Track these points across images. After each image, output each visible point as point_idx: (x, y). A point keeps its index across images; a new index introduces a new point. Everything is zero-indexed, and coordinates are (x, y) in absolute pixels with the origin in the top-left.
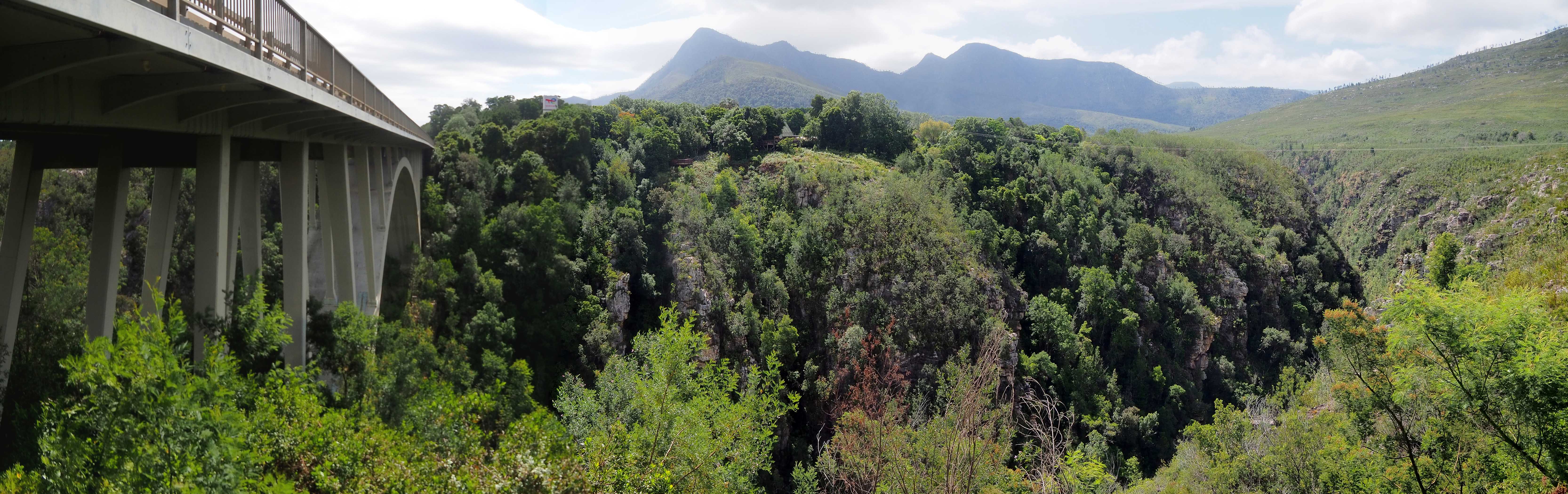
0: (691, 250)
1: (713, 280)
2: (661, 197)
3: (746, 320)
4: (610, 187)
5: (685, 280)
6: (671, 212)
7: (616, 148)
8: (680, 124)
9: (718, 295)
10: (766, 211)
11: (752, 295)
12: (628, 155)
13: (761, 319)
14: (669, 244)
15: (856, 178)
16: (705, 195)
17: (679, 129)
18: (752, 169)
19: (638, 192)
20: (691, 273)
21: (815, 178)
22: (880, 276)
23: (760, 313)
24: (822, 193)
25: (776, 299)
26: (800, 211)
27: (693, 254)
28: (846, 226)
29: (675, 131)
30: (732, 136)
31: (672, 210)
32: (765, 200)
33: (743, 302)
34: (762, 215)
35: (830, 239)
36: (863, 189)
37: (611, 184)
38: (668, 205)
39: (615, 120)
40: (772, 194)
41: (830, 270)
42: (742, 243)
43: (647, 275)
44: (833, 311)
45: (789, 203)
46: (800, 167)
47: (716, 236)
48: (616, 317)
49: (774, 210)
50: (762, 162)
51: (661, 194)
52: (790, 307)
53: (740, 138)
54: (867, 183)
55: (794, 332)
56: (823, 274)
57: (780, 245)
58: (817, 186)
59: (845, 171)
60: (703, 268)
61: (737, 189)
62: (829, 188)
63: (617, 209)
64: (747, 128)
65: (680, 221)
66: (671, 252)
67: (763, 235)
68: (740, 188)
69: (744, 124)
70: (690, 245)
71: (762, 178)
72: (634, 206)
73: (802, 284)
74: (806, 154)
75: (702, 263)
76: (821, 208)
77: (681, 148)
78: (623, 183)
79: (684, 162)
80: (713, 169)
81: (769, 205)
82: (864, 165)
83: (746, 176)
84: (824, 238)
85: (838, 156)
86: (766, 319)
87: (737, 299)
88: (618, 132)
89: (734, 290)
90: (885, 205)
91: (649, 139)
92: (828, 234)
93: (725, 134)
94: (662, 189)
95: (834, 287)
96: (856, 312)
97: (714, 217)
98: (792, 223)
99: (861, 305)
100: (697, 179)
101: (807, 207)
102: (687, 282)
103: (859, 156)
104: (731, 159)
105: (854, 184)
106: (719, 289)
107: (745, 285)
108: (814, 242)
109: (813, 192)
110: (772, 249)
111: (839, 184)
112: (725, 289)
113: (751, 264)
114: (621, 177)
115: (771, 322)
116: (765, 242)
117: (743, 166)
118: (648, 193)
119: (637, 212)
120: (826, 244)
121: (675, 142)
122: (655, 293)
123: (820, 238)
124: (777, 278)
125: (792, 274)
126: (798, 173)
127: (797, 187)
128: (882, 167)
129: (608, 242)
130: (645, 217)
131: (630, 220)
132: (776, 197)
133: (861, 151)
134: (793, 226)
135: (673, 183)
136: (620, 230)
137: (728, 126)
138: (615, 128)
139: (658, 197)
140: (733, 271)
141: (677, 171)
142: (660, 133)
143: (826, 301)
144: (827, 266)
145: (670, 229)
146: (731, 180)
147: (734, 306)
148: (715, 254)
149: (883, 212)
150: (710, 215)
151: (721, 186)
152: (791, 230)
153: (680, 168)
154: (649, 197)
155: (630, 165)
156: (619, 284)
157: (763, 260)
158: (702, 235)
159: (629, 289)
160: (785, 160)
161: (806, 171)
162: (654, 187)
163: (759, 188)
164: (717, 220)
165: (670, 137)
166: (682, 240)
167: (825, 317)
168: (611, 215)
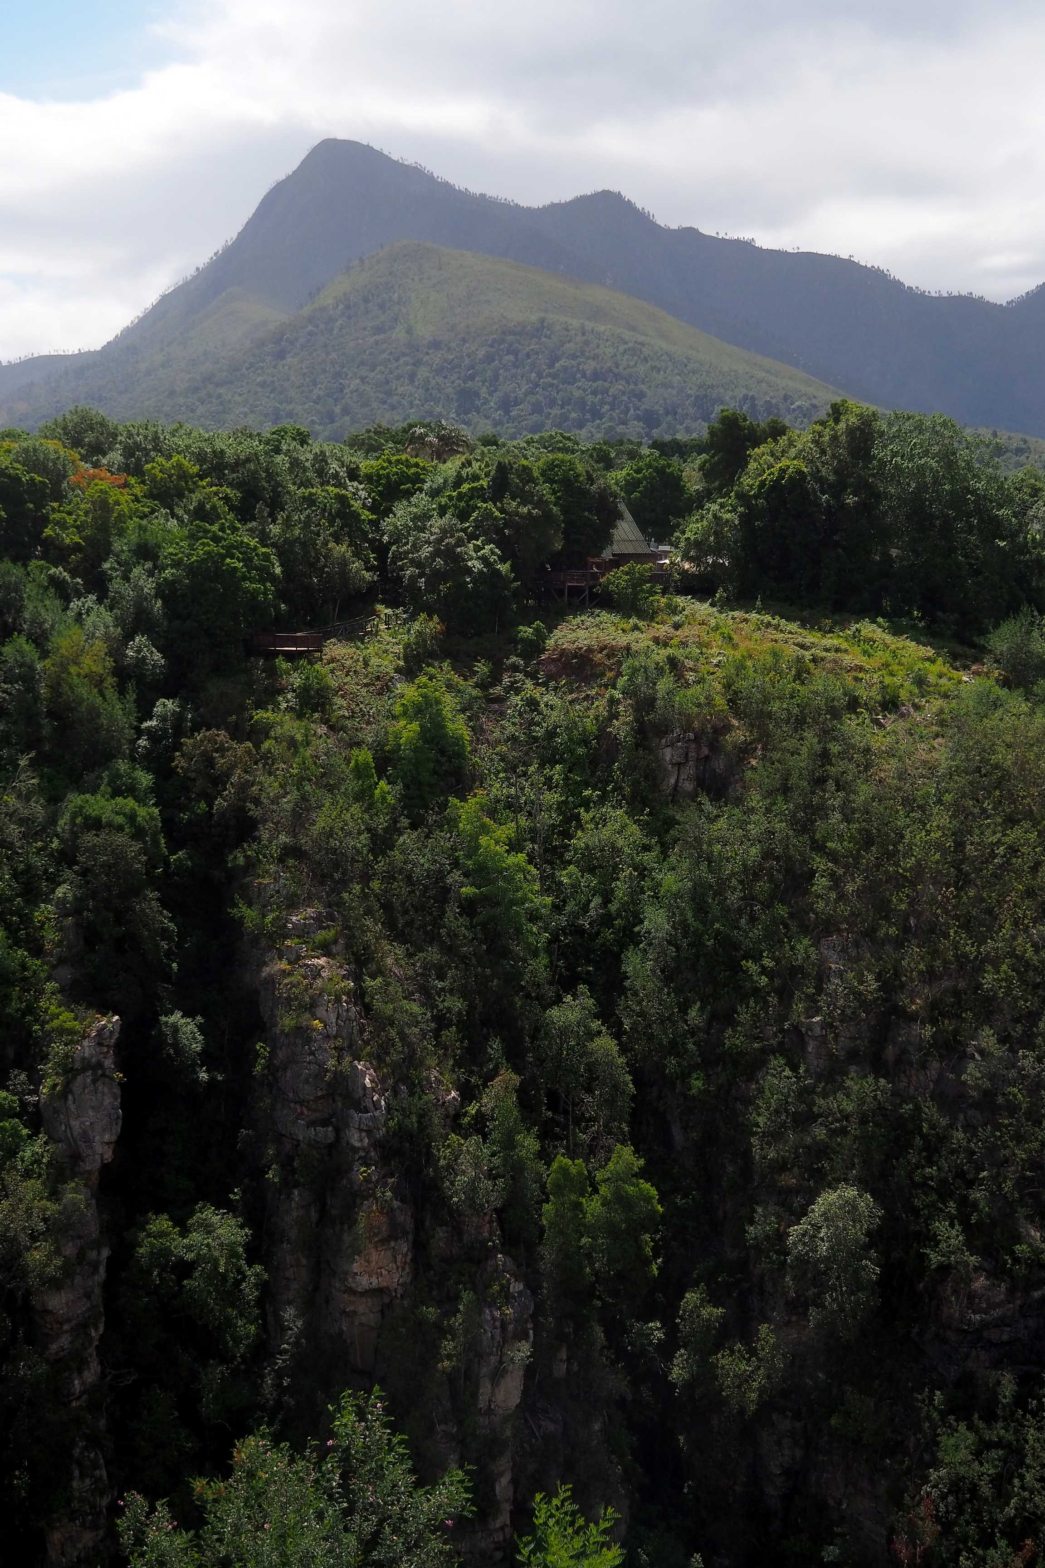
0: (321, 935)
1: (393, 1033)
2: (221, 762)
3: (496, 1161)
4: (47, 727)
5: (302, 1033)
6: (254, 812)
7: (64, 593)
8: (281, 516)
9: (405, 1079)
10: (561, 807)
11: (516, 1079)
12: (108, 617)
13: (545, 1156)
14: (249, 914)
15: (853, 704)
16: (365, 756)
17: (275, 529)
18: (515, 668)
19: (143, 742)
20: (321, 1011)
21: (720, 702)
22: (928, 1032)
23: (541, 1137)
24: (745, 751)
25: (589, 1090)
26: (671, 811)
27: (326, 949)
28: (820, 863)
29: (264, 538)
30: (451, 555)
31: (257, 802)
32: (557, 772)
33: (487, 1101)
34: (549, 819)
35: (768, 905)
36: (879, 741)
37: (50, 714)
38: (244, 787)
39: (58, 496)
40: (581, 751)
41: (766, 1005)
42: (484, 913)
43: (176, 1017)
44: (774, 1136)
45: (635, 784)
46: (672, 662)
47: (400, 888)
48: (76, 1157)
49: (586, 804)
50: (550, 643)
51: (222, 750)
52: (635, 1119)
53: (476, 565)
54: (890, 722)
55: (648, 1199)
56: (744, 1016)
57: (606, 920)
58: (728, 728)
59: (819, 681)
60: (359, 996)
61: (466, 734)
62: (765, 738)
63: (75, 800)
64: (499, 531)
65: (283, 838)
66: (255, 941)
67: (550, 885)
68: (478, 730)
69: (488, 515)
70: (318, 919)
71: (550, 698)
72: (131, 790)
73: (674, 1048)
74: (691, 619)
75: (357, 978)
76: (738, 801)
77: (282, 595)
78: (94, 713)
79: (295, 642)
80: (386, 665)
81: (571, 788)
82: (881, 656)
83: (497, 690)
84: (749, 899)
85: (793, 626)
86: (562, 1160)
87: (468, 1093)
88: (70, 538)
89: (458, 1064)
90: (947, 798)
91: (177, 564)
92: (762, 886)
93: (426, 551)
94: (222, 735)
95: (776, 1062)
96: (847, 1141)
97: (394, 829)
98: (646, 848)
99: (863, 1121)
100: (339, 701)
101: (693, 796)
102: (309, 1040)
103: (868, 628)
104: (448, 632)
105: (850, 724)
106: (412, 1061)
107: (495, 1047)
108: (716, 910)
109: (715, 747)
110: (579, 931)
111: (800, 723)
112: (432, 1061)
113: (512, 980)
114: (85, 692)
115: (576, 1166)
116: (557, 908)
117: (489, 658)
118: (177, 746)
119: (142, 812)
120: (753, 919)
121: (266, 575)
122: (203, 1076)
123: (733, 898)
124: (596, 1025)
125: (641, 1014)
126: (664, 684)
127: (663, 729)
128: (939, 666)
129: (45, 911)
130: (169, 825)
131: (120, 839)
132: (594, 761)
133: (871, 611)
134: (648, 858)
135: (260, 715)
136: (85, 872)
137: (437, 524)
138: (63, 525)
139: (210, 762)
140: (455, 1004)
141: (272, 672)
142: (213, 547)
143: (749, 1101)
144: (756, 991)
145: (251, 865)
146: (449, 702)
147: (457, 1116)
148: (400, 951)
149: (941, 819)
150: (382, 822)
151: (415, 726)
152: (642, 871)
153: (283, 665)
154: (179, 762)
155: (116, 651)
156: (86, 1049)
157: (552, 966)
158: (357, 888)
159: (121, 1066)
160: (623, 640)
161: (691, 677)
162: (196, 728)
163: (539, 732)
164: (407, 839)
165: (247, 561)
166: (292, 903)
167: (747, 1154)
168: (53, 820)
